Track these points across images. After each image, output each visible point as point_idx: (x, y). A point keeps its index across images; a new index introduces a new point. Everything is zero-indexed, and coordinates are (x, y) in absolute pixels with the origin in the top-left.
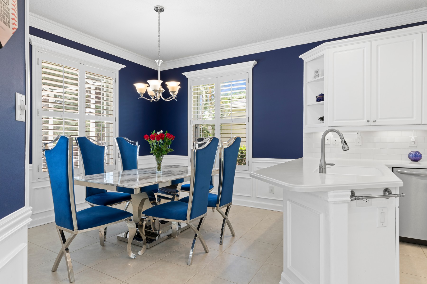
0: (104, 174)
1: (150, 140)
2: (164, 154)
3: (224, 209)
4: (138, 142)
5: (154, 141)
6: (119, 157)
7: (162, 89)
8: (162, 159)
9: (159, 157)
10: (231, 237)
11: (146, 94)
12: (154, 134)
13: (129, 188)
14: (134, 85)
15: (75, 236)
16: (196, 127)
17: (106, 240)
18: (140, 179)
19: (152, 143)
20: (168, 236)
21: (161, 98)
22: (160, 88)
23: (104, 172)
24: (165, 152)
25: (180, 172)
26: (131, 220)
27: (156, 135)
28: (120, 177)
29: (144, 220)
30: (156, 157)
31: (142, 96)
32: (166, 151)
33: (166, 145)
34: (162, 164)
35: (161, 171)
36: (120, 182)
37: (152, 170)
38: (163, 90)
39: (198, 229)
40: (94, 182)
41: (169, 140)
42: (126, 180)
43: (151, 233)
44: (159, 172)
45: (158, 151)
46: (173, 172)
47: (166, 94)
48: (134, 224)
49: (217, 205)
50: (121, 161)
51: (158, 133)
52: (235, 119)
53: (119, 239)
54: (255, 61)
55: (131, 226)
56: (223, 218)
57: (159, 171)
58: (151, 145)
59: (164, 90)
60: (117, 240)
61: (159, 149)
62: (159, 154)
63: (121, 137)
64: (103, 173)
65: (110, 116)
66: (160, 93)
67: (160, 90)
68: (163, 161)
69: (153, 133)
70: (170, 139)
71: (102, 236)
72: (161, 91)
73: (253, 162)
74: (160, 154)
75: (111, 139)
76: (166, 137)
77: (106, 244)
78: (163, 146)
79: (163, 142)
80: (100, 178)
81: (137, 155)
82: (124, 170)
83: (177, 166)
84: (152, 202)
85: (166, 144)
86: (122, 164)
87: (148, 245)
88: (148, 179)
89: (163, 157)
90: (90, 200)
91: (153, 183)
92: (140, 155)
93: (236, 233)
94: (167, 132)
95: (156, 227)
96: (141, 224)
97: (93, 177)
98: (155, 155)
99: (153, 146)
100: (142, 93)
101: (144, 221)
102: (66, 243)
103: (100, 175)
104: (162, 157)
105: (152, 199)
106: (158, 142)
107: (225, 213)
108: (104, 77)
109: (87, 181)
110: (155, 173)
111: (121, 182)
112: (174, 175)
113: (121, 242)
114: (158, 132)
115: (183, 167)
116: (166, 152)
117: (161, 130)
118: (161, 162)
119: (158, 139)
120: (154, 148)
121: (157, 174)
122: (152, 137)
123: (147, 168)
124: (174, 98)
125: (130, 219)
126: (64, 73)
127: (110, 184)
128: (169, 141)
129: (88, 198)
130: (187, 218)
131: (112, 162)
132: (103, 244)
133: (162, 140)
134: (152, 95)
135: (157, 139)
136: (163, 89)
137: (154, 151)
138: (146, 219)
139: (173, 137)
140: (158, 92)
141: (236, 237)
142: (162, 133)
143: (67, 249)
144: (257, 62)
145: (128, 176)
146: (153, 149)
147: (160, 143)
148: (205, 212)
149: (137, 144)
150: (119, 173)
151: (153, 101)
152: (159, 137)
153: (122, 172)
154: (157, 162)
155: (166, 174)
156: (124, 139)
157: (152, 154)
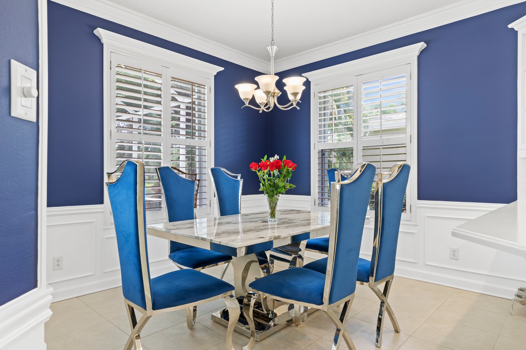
0: (195, 220)
1: (259, 171)
2: (280, 193)
3: (381, 287)
4: (240, 175)
5: (266, 171)
6: (215, 197)
7: (277, 91)
8: (278, 199)
9: (273, 196)
10: (393, 333)
11: (253, 101)
12: (266, 161)
13: (229, 245)
14: (237, 86)
15: (148, 318)
16: (323, 153)
17: (197, 319)
18: (245, 231)
19: (263, 174)
20: (288, 321)
21: (275, 104)
22: (274, 90)
23: (194, 217)
24: (282, 190)
25: (304, 220)
26: (231, 296)
27: (268, 163)
28: (216, 227)
29: (252, 297)
30: (269, 196)
31: (247, 104)
32: (284, 187)
33: (283, 178)
34: (278, 208)
35: (275, 219)
36: (215, 235)
37: (262, 216)
38: (278, 93)
39: (342, 320)
40: (177, 233)
41: (288, 170)
42: (224, 233)
43: (261, 315)
44: (273, 220)
45: (272, 188)
46: (294, 221)
47: (283, 99)
48: (237, 301)
49: (370, 278)
50: (218, 201)
51: (272, 160)
52: (387, 139)
53: (215, 320)
54: (423, 43)
55: (232, 305)
56: (380, 302)
57: (272, 218)
58: (261, 179)
59: (281, 93)
60: (212, 321)
61: (274, 184)
62: (273, 191)
63: (218, 167)
64: (193, 219)
65: (203, 139)
66: (274, 97)
67: (274, 93)
68: (279, 203)
69: (263, 159)
70: (290, 169)
71: (190, 313)
72: (276, 95)
73: (418, 207)
74: (275, 192)
75: (204, 171)
76: (285, 166)
77: (197, 326)
78: (279, 180)
79: (279, 173)
80: (187, 228)
81: (240, 194)
82: (221, 215)
83: (299, 212)
84: (263, 266)
85: (284, 176)
86: (219, 206)
87: (259, 335)
88: (258, 231)
89: (279, 197)
90: (175, 258)
91: (267, 240)
92: (243, 194)
93: (401, 327)
94: (285, 158)
95: (269, 306)
96: (248, 303)
97: (178, 225)
98: (267, 193)
99: (264, 180)
100: (247, 99)
101: (252, 299)
102: (137, 326)
103: (188, 222)
104: (277, 197)
105: (263, 261)
106: (272, 173)
107: (382, 292)
108: (196, 85)
109: (168, 231)
110: (267, 222)
111: (218, 235)
112: (297, 226)
113: (218, 325)
114: (270, 158)
115: (307, 212)
116: (284, 189)
117: (276, 155)
118: (276, 204)
119: (272, 169)
120: (265, 183)
121: (270, 223)
122: (263, 165)
123: (254, 214)
124: (295, 105)
125: (230, 294)
126: (143, 81)
127: (200, 239)
128: (288, 172)
129: (173, 254)
130: (323, 301)
131: (206, 204)
132: (191, 327)
133: (278, 170)
134: (262, 103)
135: (269, 168)
136: (279, 91)
137: (265, 186)
138: (254, 295)
139: (294, 166)
140: (271, 96)
141: (401, 334)
142: (278, 159)
143: (138, 337)
144: (425, 45)
145: (227, 225)
146: (263, 185)
147: (274, 174)
148: (352, 290)
149: (239, 178)
150: (215, 219)
151: (263, 111)
152: (274, 165)
153: (219, 218)
154: (270, 204)
155: (284, 223)
156: (221, 170)
157: (262, 192)
